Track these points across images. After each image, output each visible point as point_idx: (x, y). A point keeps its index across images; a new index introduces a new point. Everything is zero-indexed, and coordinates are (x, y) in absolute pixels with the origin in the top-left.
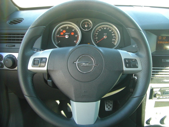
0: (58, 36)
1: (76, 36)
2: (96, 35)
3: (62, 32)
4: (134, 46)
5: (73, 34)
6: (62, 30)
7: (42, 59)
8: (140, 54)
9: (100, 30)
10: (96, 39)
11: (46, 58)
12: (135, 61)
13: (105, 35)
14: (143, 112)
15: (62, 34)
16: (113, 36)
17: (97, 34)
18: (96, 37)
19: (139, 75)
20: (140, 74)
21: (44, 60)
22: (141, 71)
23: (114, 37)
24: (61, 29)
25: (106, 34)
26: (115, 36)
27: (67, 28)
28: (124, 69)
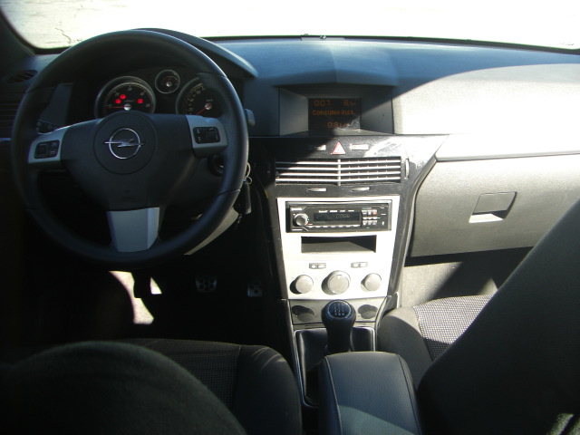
0: (110, 106)
1: (148, 105)
3: (119, 97)
5: (140, 101)
6: (118, 94)
7: (51, 143)
9: (198, 92)
11: (58, 142)
13: (208, 102)
14: (278, 263)
15: (118, 102)
17: (192, 100)
21: (54, 144)
24: (118, 91)
25: (211, 100)
27: (130, 89)
28: (194, 146)
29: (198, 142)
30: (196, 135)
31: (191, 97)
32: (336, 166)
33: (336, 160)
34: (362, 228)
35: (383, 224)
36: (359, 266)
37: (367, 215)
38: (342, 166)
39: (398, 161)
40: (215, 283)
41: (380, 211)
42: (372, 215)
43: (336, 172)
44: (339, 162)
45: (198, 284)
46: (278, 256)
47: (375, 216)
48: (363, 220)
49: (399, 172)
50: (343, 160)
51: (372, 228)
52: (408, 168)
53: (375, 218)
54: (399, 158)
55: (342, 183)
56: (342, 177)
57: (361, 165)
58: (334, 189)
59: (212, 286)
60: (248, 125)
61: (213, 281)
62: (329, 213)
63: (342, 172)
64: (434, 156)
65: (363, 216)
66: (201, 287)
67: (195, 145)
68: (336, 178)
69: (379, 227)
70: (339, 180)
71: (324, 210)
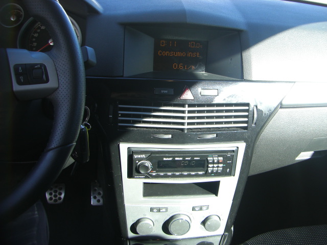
2: (33, 37)
9: (43, 28)
17: (36, 35)
18: (34, 42)
28: (15, 89)
29: (19, 83)
30: (18, 75)
31: (36, 32)
32: (183, 112)
33: (183, 106)
34: (207, 174)
35: (228, 171)
36: (201, 209)
37: (213, 163)
38: (189, 112)
39: (247, 108)
40: (62, 196)
41: (226, 158)
42: (218, 162)
43: (183, 118)
44: (187, 109)
45: (48, 196)
46: (119, 201)
47: (221, 163)
48: (208, 167)
49: (246, 119)
50: (190, 106)
51: (217, 174)
52: (255, 116)
53: (221, 165)
54: (248, 105)
55: (188, 129)
56: (189, 124)
57: (208, 111)
58: (180, 136)
59: (60, 198)
60: (87, 64)
61: (60, 194)
62: (174, 161)
63: (189, 118)
64: (281, 103)
65: (208, 163)
66: (51, 199)
67: (17, 87)
68: (183, 124)
69: (224, 173)
70: (186, 127)
71: (169, 157)
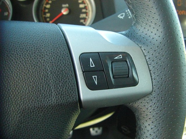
1: (6, 14)
2: (45, 8)
4: (122, 15)
8: (140, 33)
10: (48, 17)
12: (124, 60)
13: (64, 7)
16: (82, 8)
17: (48, 7)
18: (48, 13)
19: (144, 109)
20: (148, 106)
22: (150, 93)
23: (84, 10)
25: (67, 5)
26: (85, 8)
30: (87, 72)
